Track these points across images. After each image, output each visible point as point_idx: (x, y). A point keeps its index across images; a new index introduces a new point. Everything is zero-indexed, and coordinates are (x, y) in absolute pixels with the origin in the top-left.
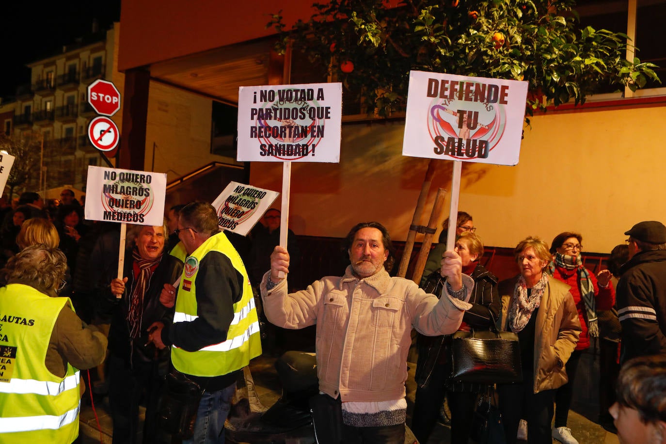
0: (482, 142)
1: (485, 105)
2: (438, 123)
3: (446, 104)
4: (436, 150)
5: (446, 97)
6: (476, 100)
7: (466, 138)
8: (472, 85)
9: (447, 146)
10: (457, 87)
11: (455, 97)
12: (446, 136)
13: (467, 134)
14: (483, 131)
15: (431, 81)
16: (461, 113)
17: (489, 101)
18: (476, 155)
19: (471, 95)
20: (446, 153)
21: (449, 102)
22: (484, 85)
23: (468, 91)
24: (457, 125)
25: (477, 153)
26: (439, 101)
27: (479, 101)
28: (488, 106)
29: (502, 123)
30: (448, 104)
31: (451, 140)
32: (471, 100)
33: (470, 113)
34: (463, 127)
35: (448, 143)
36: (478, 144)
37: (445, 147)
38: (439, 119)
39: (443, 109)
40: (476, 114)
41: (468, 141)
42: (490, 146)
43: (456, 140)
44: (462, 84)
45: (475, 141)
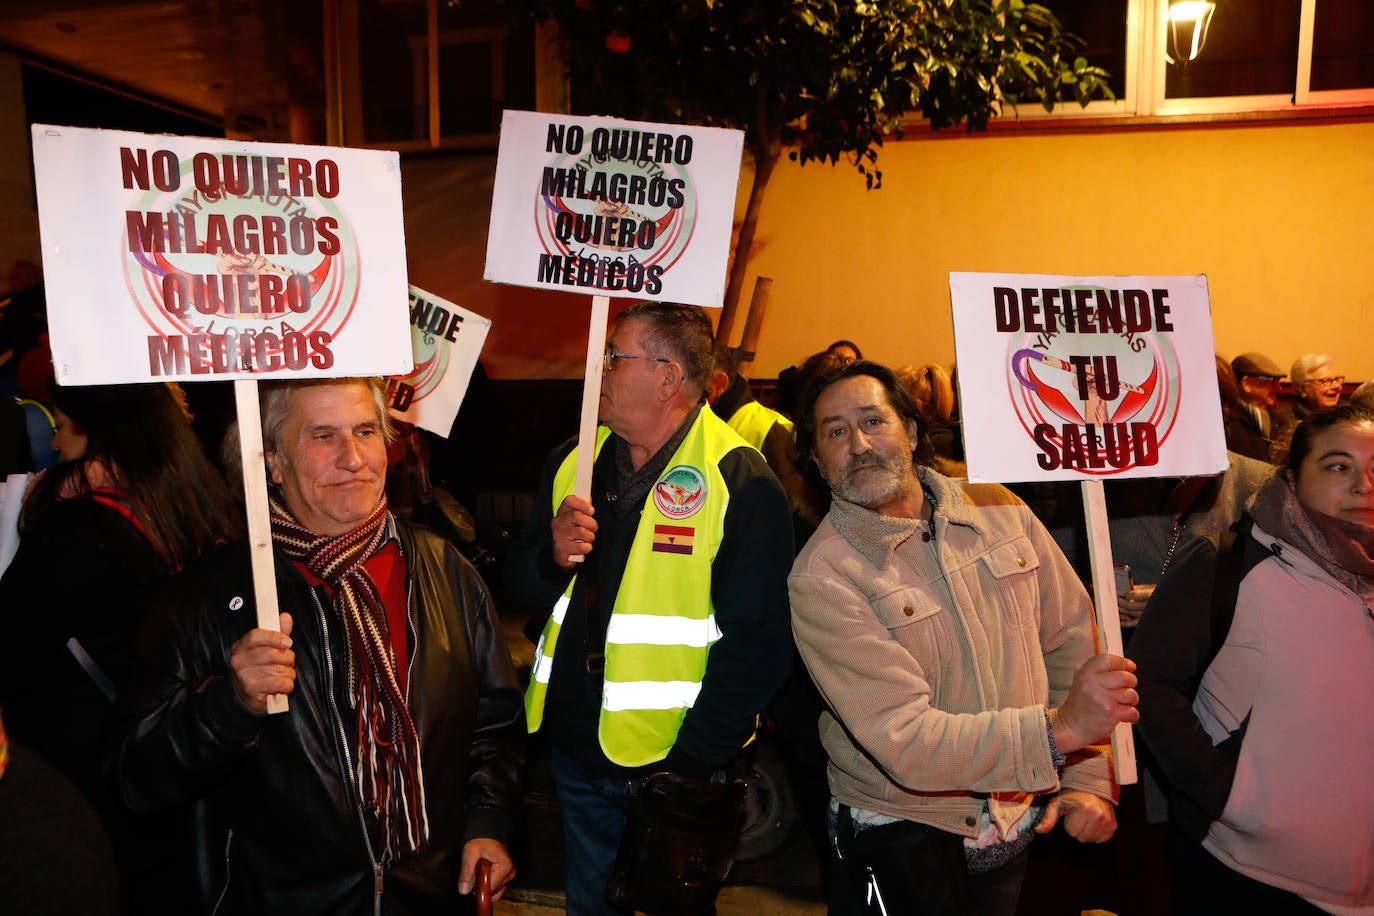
0: (1137, 427)
1: (1126, 339)
2: (1033, 393)
3: (1042, 345)
4: (1041, 459)
5: (1038, 328)
6: (1104, 330)
7: (1102, 421)
8: (1088, 294)
9: (1066, 447)
10: (1058, 302)
11: (1058, 326)
12: (1057, 422)
13: (1102, 412)
14: (1134, 400)
15: (999, 293)
16: (1079, 362)
17: (1133, 328)
18: (1132, 460)
19: (1090, 318)
20: (1067, 465)
21: (1047, 339)
22: (1114, 294)
23: (1084, 310)
24: (1077, 393)
25: (1132, 455)
26: (1026, 339)
27: (1111, 331)
28: (1134, 340)
29: (1173, 375)
30: (1045, 342)
31: (1070, 429)
32: (1092, 330)
33: (1098, 360)
34: (1090, 395)
35: (1065, 438)
36: (1130, 432)
37: (1060, 451)
38: (1033, 383)
39: (1039, 357)
40: (1112, 360)
41: (1108, 428)
42: (1160, 433)
43: (1082, 430)
44: (1066, 294)
45: (1122, 427)
